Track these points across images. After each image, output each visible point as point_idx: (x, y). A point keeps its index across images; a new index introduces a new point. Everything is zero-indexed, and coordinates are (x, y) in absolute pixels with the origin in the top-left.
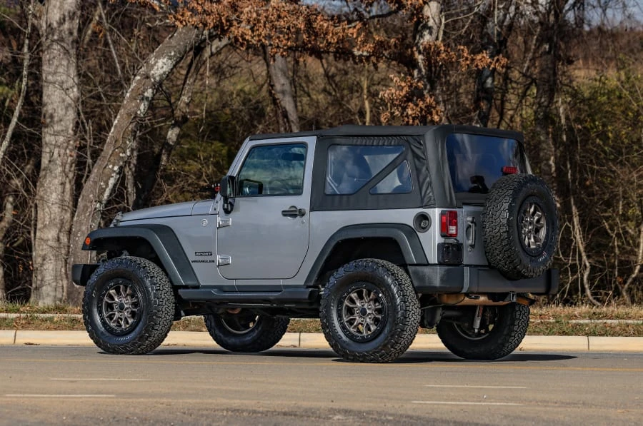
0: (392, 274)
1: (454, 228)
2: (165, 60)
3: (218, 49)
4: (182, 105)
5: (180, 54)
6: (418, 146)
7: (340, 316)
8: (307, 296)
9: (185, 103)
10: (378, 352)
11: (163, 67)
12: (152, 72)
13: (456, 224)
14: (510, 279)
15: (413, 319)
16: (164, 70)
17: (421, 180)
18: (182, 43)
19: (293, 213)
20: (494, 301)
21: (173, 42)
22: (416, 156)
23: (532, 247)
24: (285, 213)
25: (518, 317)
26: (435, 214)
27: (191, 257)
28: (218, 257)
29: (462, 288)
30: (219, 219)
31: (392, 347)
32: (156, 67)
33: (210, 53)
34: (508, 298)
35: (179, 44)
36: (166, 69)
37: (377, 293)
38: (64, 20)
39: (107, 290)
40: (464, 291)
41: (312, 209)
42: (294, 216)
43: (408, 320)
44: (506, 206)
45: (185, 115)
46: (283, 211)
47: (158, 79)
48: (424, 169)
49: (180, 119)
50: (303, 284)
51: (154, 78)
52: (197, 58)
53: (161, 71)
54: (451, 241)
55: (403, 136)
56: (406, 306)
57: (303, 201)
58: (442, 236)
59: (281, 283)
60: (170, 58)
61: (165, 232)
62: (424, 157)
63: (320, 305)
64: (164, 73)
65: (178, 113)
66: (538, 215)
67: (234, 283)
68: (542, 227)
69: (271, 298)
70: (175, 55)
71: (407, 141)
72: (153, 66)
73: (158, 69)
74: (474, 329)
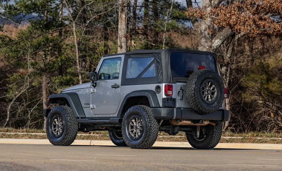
0: (146, 111)
1: (171, 92)
2: (218, 40)
3: (241, 36)
4: (227, 58)
5: (225, 38)
6: (158, 57)
7: (128, 129)
8: (118, 121)
9: (228, 57)
10: (140, 144)
11: (217, 43)
12: (213, 45)
13: (172, 90)
14: (199, 114)
15: (154, 130)
16: (218, 44)
17: (159, 71)
18: (226, 34)
19: (115, 87)
20: (194, 123)
21: (222, 33)
22: (158, 62)
23: (210, 100)
24: (113, 87)
25: (215, 131)
26: (163, 86)
27: (83, 106)
28: (91, 105)
29: (173, 117)
30: (91, 90)
31: (145, 142)
32: (214, 43)
33: (238, 37)
34: (200, 122)
35: (224, 34)
36: (219, 44)
37: (140, 120)
38: (206, 29)
39: (54, 119)
40: (174, 118)
41: (122, 85)
42: (115, 88)
43: (151, 130)
44: (194, 82)
45: (228, 62)
46: (112, 86)
47: (215, 47)
48: (160, 67)
49: (226, 63)
50: (116, 116)
51: (214, 47)
52: (233, 39)
53: (216, 45)
54: (169, 97)
55: (154, 53)
56: (150, 125)
57: (118, 82)
58: (165, 95)
59: (111, 116)
60: (221, 39)
61: (74, 95)
62: (160, 61)
63: (122, 125)
64: (218, 45)
65: (225, 61)
66: (213, 87)
67: (97, 116)
68: (215, 92)
69: (106, 122)
70: (222, 38)
71: (155, 55)
72: (213, 43)
73: (215, 44)
74: (197, 136)
